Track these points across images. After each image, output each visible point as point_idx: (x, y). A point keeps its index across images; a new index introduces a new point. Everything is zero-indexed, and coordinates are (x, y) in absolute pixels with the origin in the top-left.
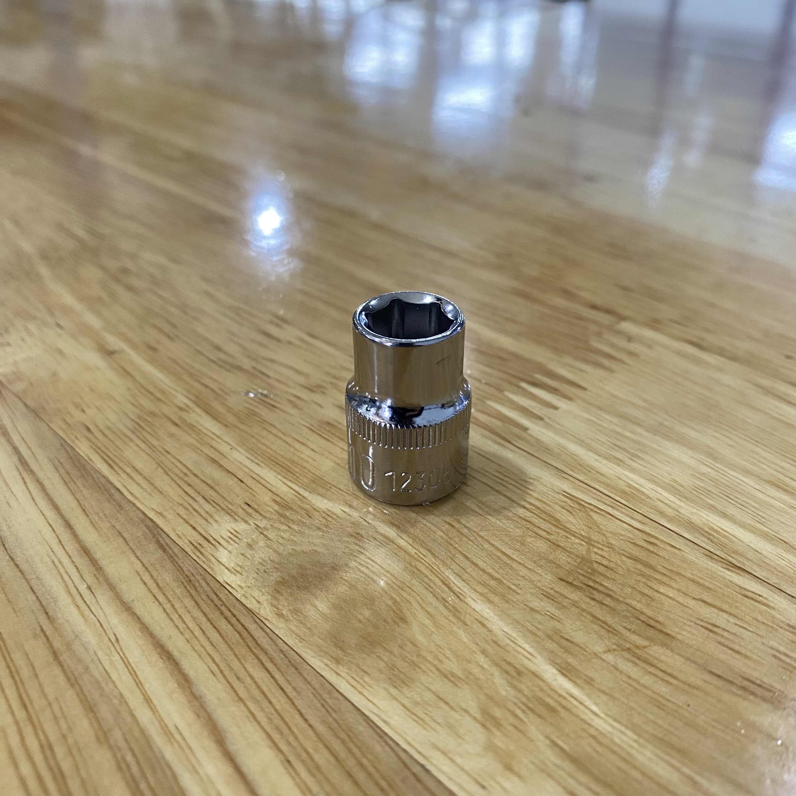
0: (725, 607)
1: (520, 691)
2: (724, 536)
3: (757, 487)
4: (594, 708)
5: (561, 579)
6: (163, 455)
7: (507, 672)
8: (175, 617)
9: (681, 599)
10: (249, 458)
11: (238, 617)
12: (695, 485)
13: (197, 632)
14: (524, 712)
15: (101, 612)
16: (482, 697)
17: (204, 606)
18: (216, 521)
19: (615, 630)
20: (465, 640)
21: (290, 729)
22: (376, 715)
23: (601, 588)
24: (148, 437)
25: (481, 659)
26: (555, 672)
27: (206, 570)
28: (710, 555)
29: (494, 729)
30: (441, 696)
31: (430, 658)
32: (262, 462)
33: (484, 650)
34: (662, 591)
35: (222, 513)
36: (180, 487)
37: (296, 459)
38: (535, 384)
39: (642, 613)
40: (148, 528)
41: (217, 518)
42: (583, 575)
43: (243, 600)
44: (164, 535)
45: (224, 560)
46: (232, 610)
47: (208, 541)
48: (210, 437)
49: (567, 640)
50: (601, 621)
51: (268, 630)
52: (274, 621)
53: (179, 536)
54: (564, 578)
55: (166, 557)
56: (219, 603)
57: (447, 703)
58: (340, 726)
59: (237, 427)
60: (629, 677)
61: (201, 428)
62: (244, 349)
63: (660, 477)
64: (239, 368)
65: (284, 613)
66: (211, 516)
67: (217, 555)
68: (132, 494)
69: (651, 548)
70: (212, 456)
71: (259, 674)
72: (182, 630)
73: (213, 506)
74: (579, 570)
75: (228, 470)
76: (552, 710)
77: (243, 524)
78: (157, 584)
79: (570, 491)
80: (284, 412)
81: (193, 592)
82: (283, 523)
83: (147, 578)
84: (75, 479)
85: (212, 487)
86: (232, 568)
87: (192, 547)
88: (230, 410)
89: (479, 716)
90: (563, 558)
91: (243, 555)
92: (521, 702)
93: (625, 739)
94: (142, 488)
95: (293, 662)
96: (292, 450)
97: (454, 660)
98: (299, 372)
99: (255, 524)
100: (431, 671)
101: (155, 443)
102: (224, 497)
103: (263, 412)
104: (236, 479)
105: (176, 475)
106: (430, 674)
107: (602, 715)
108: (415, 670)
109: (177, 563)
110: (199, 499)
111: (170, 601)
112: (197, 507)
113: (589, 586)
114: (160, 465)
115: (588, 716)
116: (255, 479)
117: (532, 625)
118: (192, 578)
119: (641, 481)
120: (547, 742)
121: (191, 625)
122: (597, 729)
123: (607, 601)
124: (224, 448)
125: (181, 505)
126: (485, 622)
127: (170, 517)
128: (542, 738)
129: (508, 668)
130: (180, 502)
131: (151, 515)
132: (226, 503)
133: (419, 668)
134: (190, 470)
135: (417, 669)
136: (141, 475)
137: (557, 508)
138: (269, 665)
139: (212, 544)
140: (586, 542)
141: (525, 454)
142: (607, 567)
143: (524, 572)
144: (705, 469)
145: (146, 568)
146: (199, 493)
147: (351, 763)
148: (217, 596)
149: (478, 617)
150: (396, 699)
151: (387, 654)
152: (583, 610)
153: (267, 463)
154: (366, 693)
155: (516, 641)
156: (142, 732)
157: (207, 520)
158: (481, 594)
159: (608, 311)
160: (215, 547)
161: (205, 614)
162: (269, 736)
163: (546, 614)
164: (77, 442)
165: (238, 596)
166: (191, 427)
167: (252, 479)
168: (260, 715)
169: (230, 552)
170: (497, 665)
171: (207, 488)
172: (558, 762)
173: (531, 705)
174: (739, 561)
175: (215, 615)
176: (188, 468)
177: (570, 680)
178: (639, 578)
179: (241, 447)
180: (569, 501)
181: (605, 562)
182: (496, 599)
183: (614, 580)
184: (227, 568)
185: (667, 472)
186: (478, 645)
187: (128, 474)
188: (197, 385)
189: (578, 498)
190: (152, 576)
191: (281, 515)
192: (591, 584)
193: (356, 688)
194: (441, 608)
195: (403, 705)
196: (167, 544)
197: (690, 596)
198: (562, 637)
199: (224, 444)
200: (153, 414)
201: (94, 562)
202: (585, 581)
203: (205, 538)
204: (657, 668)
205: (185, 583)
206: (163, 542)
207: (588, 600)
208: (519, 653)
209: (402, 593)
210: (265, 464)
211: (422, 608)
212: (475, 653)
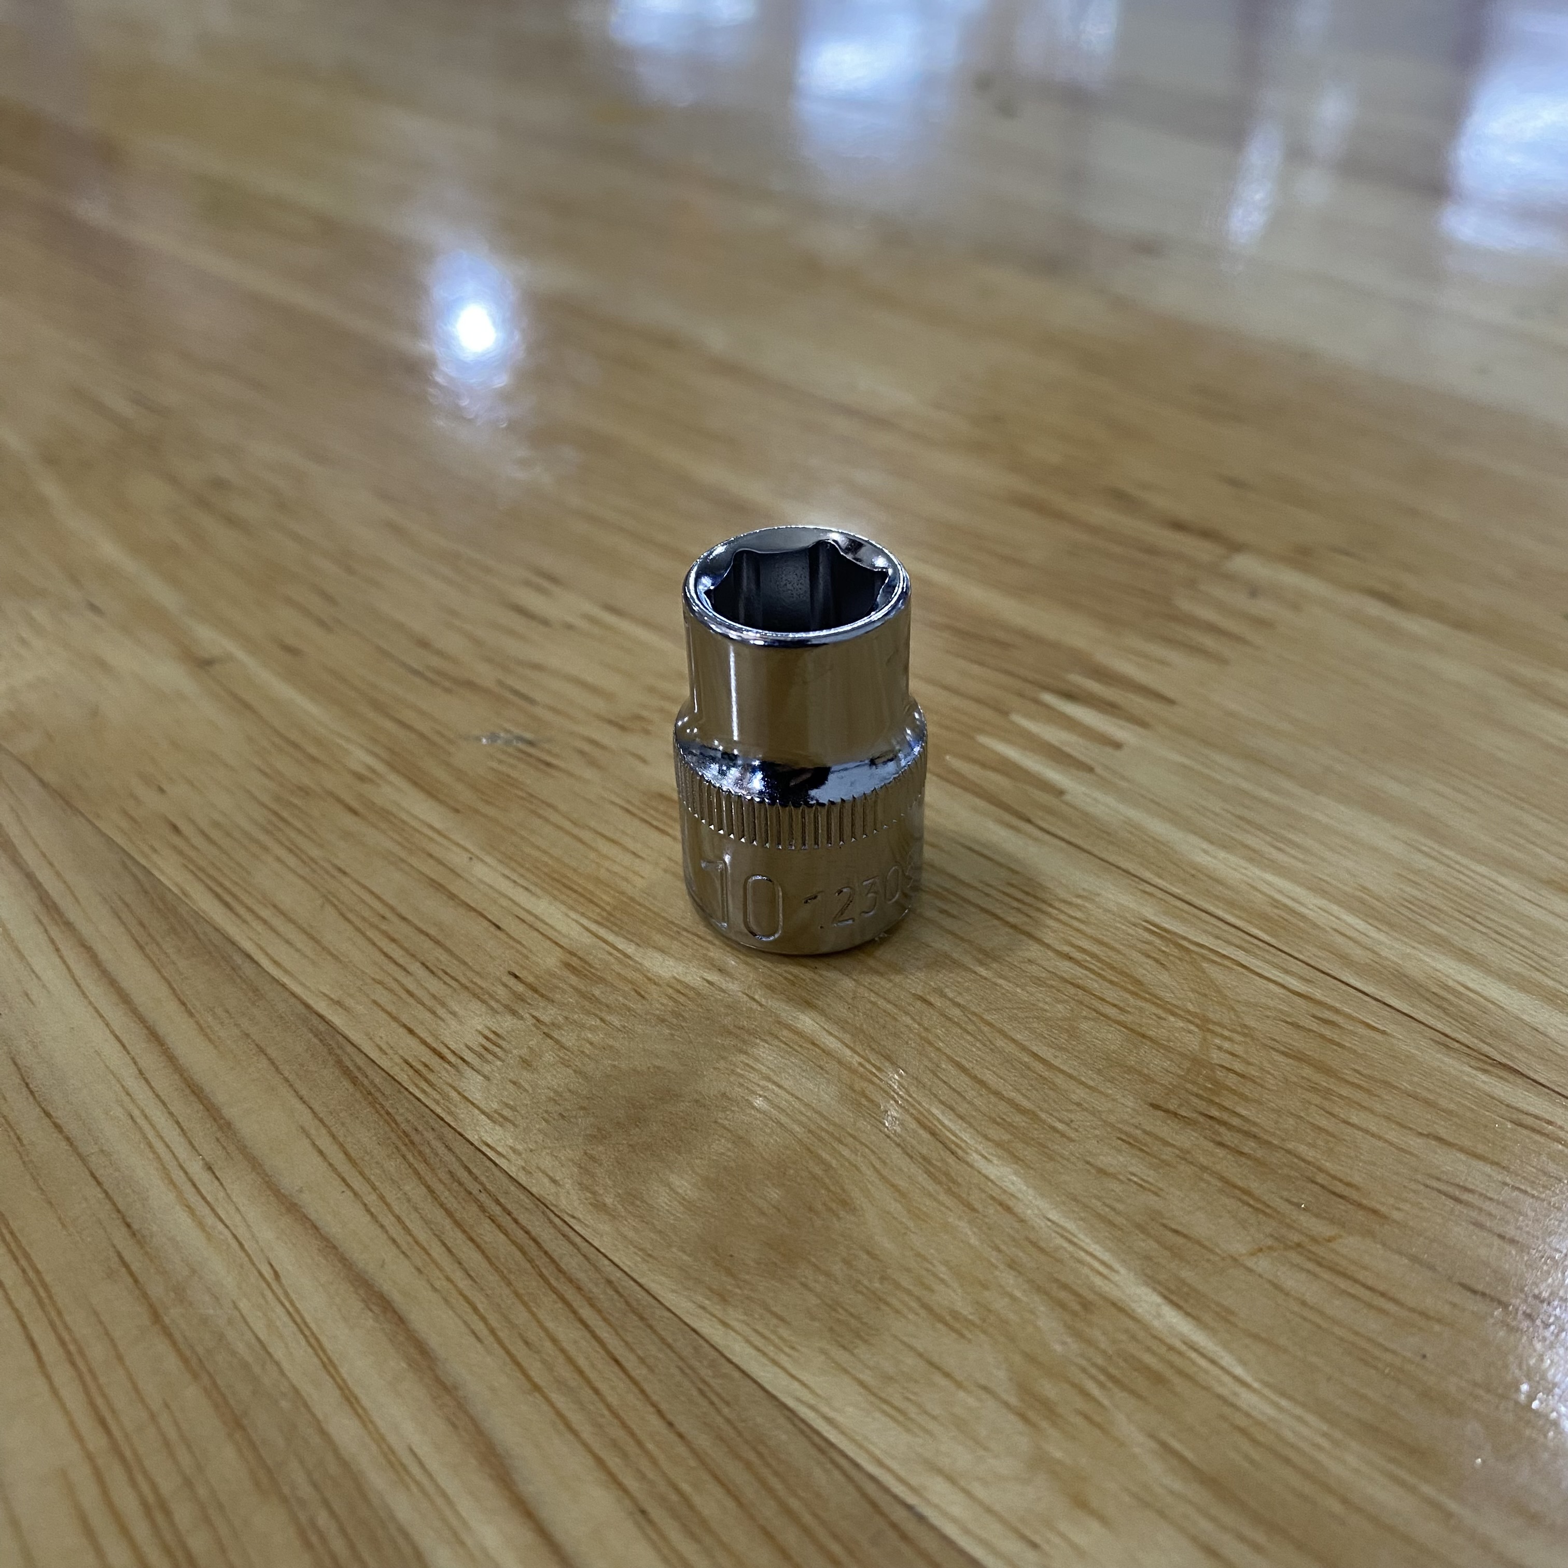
0: (1481, 1149)
1: (1089, 1342)
2: (1470, 1002)
3: (1528, 894)
4: (1239, 1371)
5: (1156, 1107)
6: (333, 877)
7: (1062, 1305)
8: (388, 1221)
9: (1393, 1135)
10: (508, 878)
11: (515, 1214)
12: (1405, 896)
13: (437, 1251)
14: (1102, 1385)
15: (238, 1218)
16: (1017, 1359)
17: (445, 1195)
18: (454, 1014)
19: (1269, 1206)
20: (973, 1241)
21: (639, 1443)
22: (812, 1408)
23: (1235, 1121)
24: (300, 840)
25: (1009, 1279)
26: (1159, 1300)
27: (442, 1119)
28: (1445, 1042)
29: (1044, 1424)
30: (936, 1359)
31: (906, 1282)
32: (536, 885)
33: (1013, 1260)
34: (1354, 1120)
35: (465, 995)
36: (374, 944)
37: (603, 874)
38: (1070, 696)
39: (1320, 1169)
40: (316, 1036)
41: (456, 1008)
42: (1197, 1096)
43: (523, 1178)
44: (349, 1049)
45: (477, 1096)
46: (502, 1200)
47: (442, 1057)
48: (425, 835)
49: (1176, 1232)
50: (1239, 1188)
51: (578, 1240)
52: (589, 1220)
53: (381, 1049)
54: (1161, 1103)
55: (358, 1095)
56: (474, 1188)
57: (947, 1375)
58: (740, 1434)
59: (476, 811)
60: (1304, 1303)
61: (404, 816)
62: (477, 642)
63: (1334, 882)
64: (470, 685)
65: (609, 1201)
66: (443, 1005)
67: (462, 1085)
68: (276, 963)
69: (1327, 1032)
70: (433, 876)
71: (568, 1333)
72: (405, 1247)
73: (445, 983)
74: (1189, 1086)
75: (468, 905)
76: (1158, 1379)
77: (509, 1018)
78: (346, 1154)
79: (1157, 920)
80: (570, 774)
81: (421, 1167)
82: (588, 1013)
83: (324, 1142)
84: (159, 939)
85: (437, 943)
86: (496, 1111)
87: (411, 1072)
88: (460, 775)
89: (1013, 1401)
90: (1156, 1063)
91: (514, 1083)
92: (1095, 1365)
93: (1305, 1431)
94: (298, 950)
95: (634, 1304)
96: (592, 855)
97: (956, 1285)
98: (593, 689)
99: (533, 1017)
100: (911, 1309)
101: (315, 852)
102: (465, 963)
103: (528, 777)
104: (486, 923)
105: (364, 919)
106: (911, 1316)
107: (1256, 1385)
108: (878, 1309)
109: (383, 1107)
110: (415, 967)
111: (374, 1188)
112: (412, 987)
113: (1211, 1118)
114: (328, 899)
115: (1227, 1387)
116: (523, 921)
117: (1104, 1204)
118: (416, 1138)
119: (1299, 892)
120: (1153, 1445)
121: (423, 1236)
122: (1248, 1415)
123: (1249, 1146)
124: (457, 858)
125: (380, 983)
126: (1011, 1203)
127: (360, 1009)
128: (1140, 1438)
129: (1063, 1295)
130: (377, 977)
131: (321, 1007)
132: (470, 974)
133: (887, 1304)
134: (392, 909)
135: (883, 1307)
136: (293, 922)
137: (1135, 955)
138: (586, 1312)
139: (449, 1063)
140: (1197, 1026)
141: (1063, 844)
142: (1242, 1076)
143: (1079, 1094)
144: (1422, 862)
145: (321, 1121)
146: (413, 956)
147: (768, 1511)
148: (470, 1172)
149: (996, 1193)
150: (845, 1371)
151: (822, 1278)
152: (1204, 1168)
153: (545, 885)
154: (784, 1360)
155: (1075, 1240)
156: (344, 1464)
157: (434, 1013)
158: (999, 1144)
159: (1207, 534)
160: (457, 1070)
161: (449, 1213)
162: (600, 1462)
163: (1130, 1180)
164: (154, 857)
165: (513, 1171)
166: (385, 814)
167: (517, 921)
168: (575, 1418)
169: (487, 1078)
170: (1039, 1290)
171: (428, 944)
172: (1178, 1486)
173: (1112, 1370)
174: (1503, 1053)
175: (469, 1214)
176: (386, 904)
177: (1188, 1314)
178: (1308, 1096)
179: (489, 853)
180: (1158, 942)
181: (1238, 1066)
182: (1029, 1153)
183: (1261, 1103)
184: (483, 1112)
185: (1348, 871)
186: (999, 1250)
187: (265, 922)
188: (389, 725)
189: (1175, 934)
190: (333, 1136)
191: (582, 995)
192: (1215, 1113)
193: (764, 1354)
194: (922, 1178)
195: (862, 1384)
196: (359, 1069)
197: (1410, 1129)
198: (1165, 1226)
199: (454, 848)
200: (305, 791)
201: (212, 1111)
202: (1202, 1105)
203: (434, 1051)
204: (1356, 1281)
205: (403, 1148)
206: (349, 1063)
207: (1210, 1146)
208: (1081, 1262)
209: (840, 1148)
210: (543, 889)
211: (883, 1178)
212: (996, 1267)
